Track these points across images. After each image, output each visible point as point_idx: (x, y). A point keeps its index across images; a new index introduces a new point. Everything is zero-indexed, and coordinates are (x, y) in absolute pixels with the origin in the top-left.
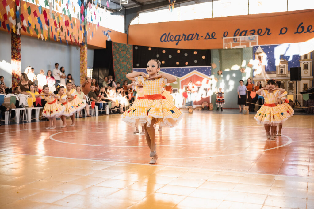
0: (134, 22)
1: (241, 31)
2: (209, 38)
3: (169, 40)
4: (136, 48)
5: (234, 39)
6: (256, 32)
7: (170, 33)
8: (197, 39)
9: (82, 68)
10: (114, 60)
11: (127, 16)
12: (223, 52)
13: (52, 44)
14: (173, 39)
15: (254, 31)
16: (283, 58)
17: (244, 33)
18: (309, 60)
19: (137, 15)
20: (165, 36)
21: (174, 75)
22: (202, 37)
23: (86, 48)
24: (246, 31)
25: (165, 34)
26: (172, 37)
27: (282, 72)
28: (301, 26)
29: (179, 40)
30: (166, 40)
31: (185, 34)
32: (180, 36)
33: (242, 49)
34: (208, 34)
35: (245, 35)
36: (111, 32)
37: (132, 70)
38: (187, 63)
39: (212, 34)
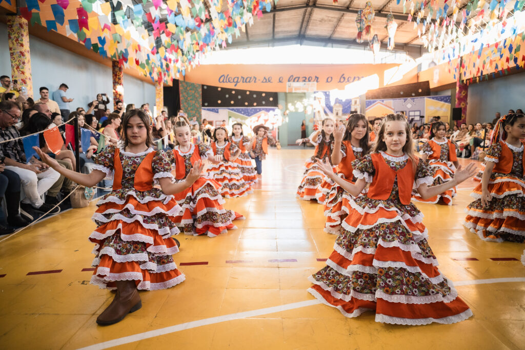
1: (294, 77)
2: (266, 82)
3: (227, 81)
4: (205, 87)
6: (307, 80)
7: (228, 75)
8: (255, 82)
10: (181, 99)
12: (288, 95)
14: (232, 81)
15: (306, 78)
16: (338, 101)
17: (297, 79)
18: (358, 105)
20: (223, 78)
21: (244, 114)
22: (259, 80)
24: (299, 78)
25: (223, 75)
26: (230, 79)
27: (337, 114)
28: (343, 76)
29: (237, 82)
30: (225, 81)
31: (243, 76)
32: (238, 78)
33: (305, 93)
34: (265, 78)
35: (298, 81)
37: (201, 108)
38: (255, 104)
39: (269, 79)
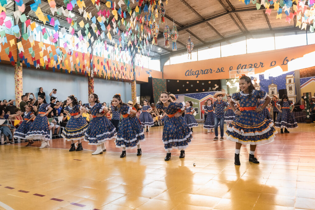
0: (167, 63)
1: (242, 66)
2: (219, 72)
3: (191, 74)
4: (169, 81)
5: (237, 71)
6: (253, 66)
7: (191, 70)
8: (211, 73)
9: (133, 96)
10: (153, 90)
11: (162, 60)
13: (113, 82)
14: (194, 74)
15: (252, 65)
16: (274, 83)
17: (244, 66)
18: (293, 83)
19: (169, 59)
20: (188, 71)
21: (195, 98)
22: (214, 71)
23: (135, 83)
24: (246, 66)
25: (189, 70)
26: (193, 72)
28: (285, 60)
29: (198, 74)
30: (189, 74)
31: (202, 70)
32: (199, 71)
34: (218, 69)
35: (245, 68)
36: (151, 71)
38: (204, 90)
39: (221, 69)
